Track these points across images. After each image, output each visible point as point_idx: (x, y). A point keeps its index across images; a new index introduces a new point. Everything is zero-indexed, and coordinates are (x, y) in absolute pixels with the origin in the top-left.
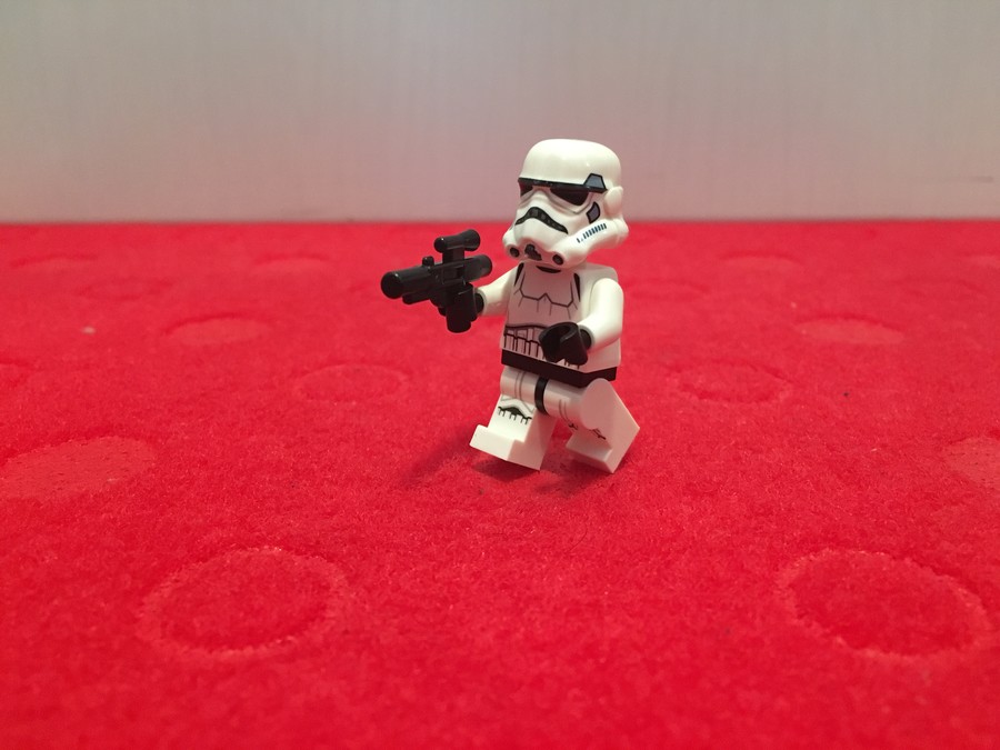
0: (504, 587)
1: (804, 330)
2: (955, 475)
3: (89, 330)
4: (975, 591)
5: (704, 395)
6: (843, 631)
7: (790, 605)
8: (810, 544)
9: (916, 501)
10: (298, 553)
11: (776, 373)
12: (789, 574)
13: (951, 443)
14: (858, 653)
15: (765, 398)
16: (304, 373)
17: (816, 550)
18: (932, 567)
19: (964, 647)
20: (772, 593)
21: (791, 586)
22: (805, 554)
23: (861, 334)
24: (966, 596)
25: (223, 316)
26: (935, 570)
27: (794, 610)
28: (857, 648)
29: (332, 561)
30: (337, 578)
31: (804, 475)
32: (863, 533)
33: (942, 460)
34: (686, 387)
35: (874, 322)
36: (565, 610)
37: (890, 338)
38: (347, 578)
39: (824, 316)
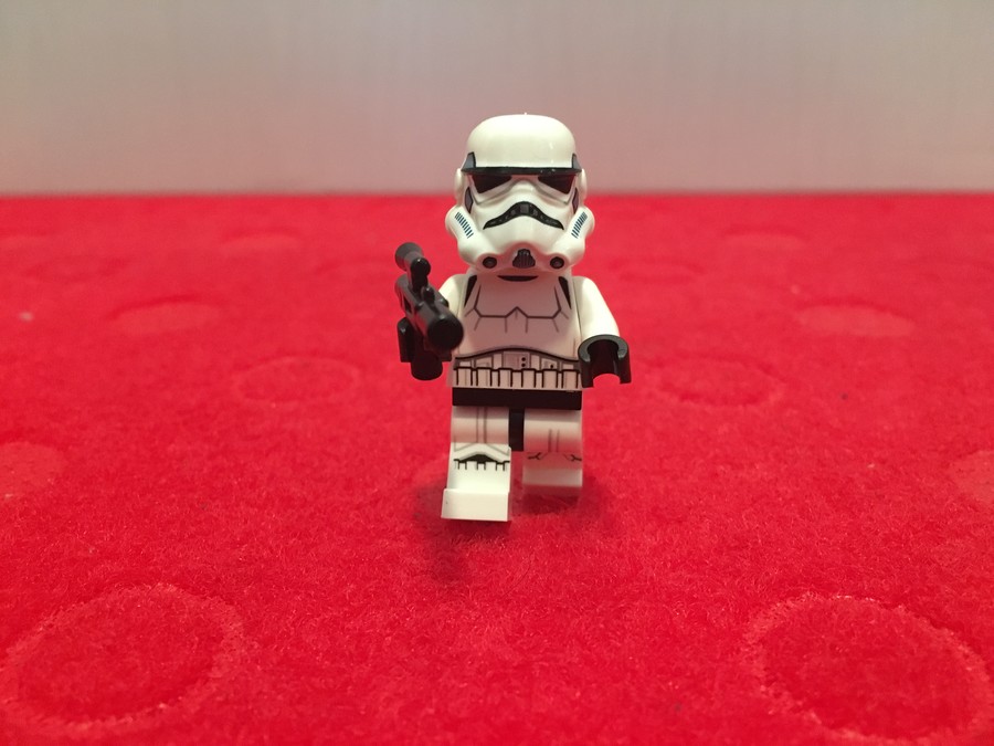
0: (423, 641)
1: (803, 318)
2: (961, 498)
3: (27, 316)
4: (978, 651)
5: (686, 396)
6: (816, 704)
7: (758, 668)
8: (787, 587)
9: (916, 532)
10: (195, 592)
11: (768, 369)
12: (760, 625)
13: (960, 456)
14: (834, 735)
15: (753, 399)
16: (248, 367)
17: (796, 595)
18: (928, 618)
19: (960, 728)
20: (738, 651)
21: (762, 641)
22: (782, 599)
23: (868, 324)
24: (966, 656)
25: (175, 299)
26: (933, 623)
27: (761, 675)
28: (833, 727)
29: (232, 604)
30: (234, 627)
31: (788, 497)
32: (851, 574)
33: (948, 478)
34: (667, 386)
35: (881, 309)
36: (490, 673)
37: (899, 328)
38: (244, 626)
39: (828, 302)
